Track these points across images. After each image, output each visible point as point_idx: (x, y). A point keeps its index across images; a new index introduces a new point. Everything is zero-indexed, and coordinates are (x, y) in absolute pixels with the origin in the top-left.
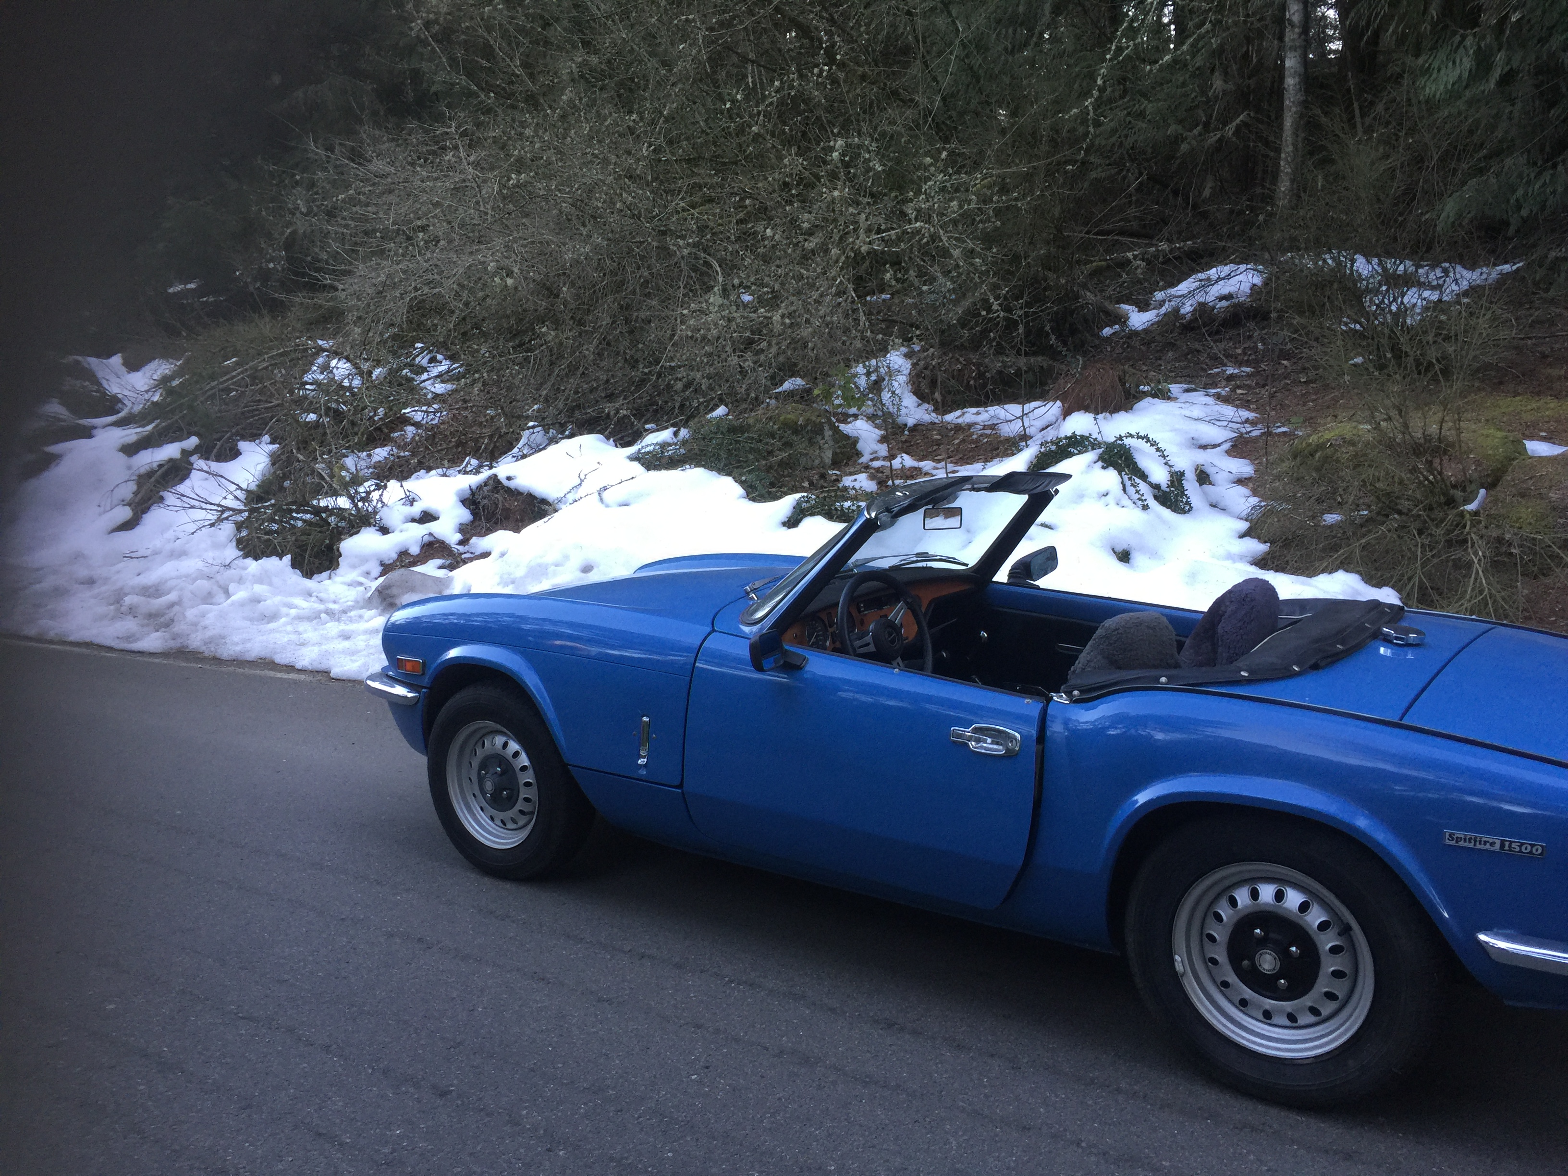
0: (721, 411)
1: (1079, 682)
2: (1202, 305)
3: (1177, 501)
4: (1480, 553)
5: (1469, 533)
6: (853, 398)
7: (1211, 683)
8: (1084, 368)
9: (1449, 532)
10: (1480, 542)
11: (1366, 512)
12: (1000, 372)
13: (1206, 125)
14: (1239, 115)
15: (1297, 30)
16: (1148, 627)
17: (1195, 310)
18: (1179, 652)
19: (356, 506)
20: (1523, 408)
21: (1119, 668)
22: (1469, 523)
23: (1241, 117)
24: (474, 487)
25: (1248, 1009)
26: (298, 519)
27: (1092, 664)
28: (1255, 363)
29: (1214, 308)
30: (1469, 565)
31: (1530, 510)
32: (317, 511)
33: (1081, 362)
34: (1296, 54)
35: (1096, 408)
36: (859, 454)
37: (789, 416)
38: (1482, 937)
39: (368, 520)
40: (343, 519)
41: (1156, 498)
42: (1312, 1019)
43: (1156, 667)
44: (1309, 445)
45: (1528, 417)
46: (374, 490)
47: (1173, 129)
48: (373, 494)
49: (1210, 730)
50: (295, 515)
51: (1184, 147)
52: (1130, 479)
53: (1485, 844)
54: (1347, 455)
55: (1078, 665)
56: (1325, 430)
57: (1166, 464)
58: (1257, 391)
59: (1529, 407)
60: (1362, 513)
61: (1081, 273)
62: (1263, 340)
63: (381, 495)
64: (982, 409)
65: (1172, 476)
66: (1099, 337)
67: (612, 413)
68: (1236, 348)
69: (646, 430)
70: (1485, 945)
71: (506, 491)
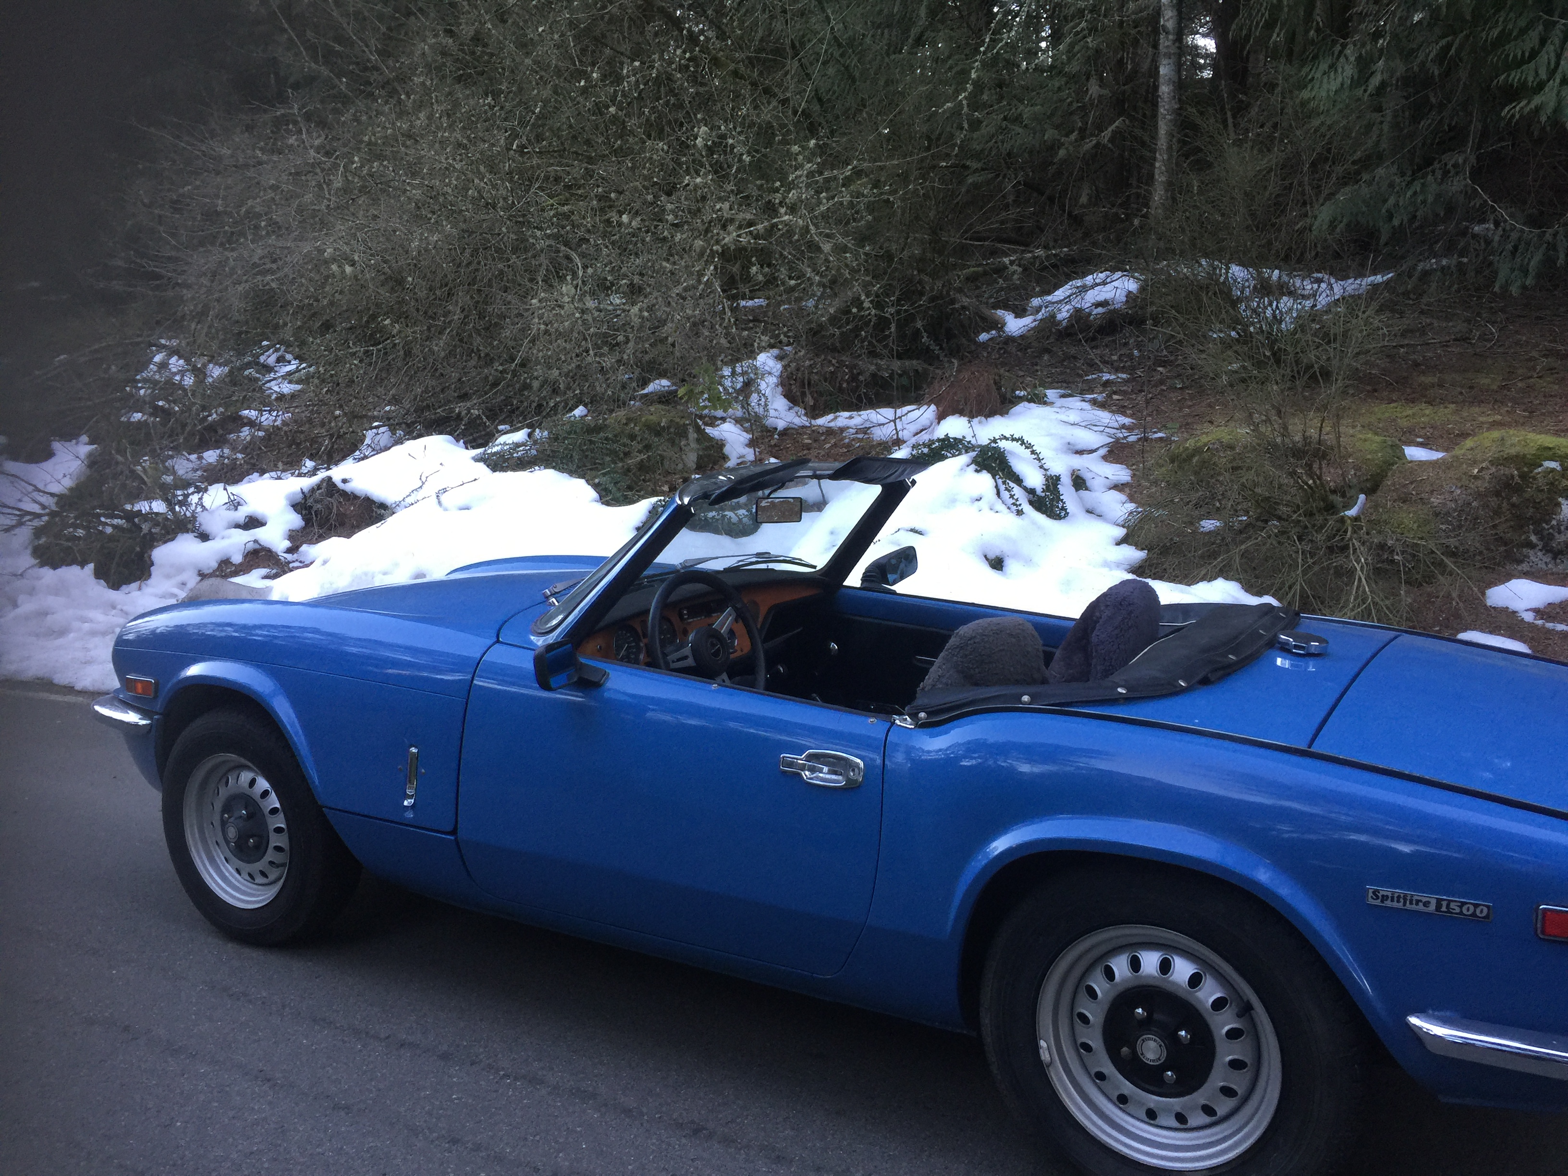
0: (579, 411)
1: (926, 701)
2: (1078, 311)
3: (1052, 506)
4: (1363, 560)
5: (1351, 539)
6: (719, 398)
7: (1082, 702)
8: (959, 371)
9: (1329, 538)
10: (1362, 549)
11: (1245, 518)
12: (874, 375)
13: (1082, 131)
14: (1115, 122)
15: (1171, 37)
16: (1011, 635)
17: (1071, 316)
18: (1047, 665)
19: (173, 510)
20: (1399, 415)
21: (976, 684)
22: (1350, 529)
23: (1117, 124)
24: (305, 490)
25: (1129, 1107)
26: (106, 524)
27: (944, 680)
28: (1131, 370)
29: (1090, 314)
30: (1352, 572)
31: (1411, 515)
32: (130, 516)
33: (956, 365)
34: (1171, 61)
35: (971, 411)
36: (725, 458)
37: (651, 417)
38: (1414, 1020)
39: (185, 526)
40: (157, 524)
41: (1031, 503)
42: (1206, 1119)
43: (1017, 682)
44: (1187, 448)
45: (1404, 423)
46: (193, 493)
47: (1050, 134)
48: (191, 497)
49: (1084, 760)
50: (103, 519)
51: (1062, 153)
52: (1004, 483)
53: (1417, 904)
54: (1225, 460)
55: (929, 680)
56: (1203, 433)
57: (1041, 467)
58: (1134, 396)
59: (1405, 414)
60: (1240, 519)
61: (958, 277)
62: (1139, 346)
63: (201, 499)
64: (855, 413)
65: (1047, 480)
66: (975, 342)
67: (463, 413)
68: (1112, 355)
69: (498, 431)
70: (1416, 1030)
71: (340, 495)
